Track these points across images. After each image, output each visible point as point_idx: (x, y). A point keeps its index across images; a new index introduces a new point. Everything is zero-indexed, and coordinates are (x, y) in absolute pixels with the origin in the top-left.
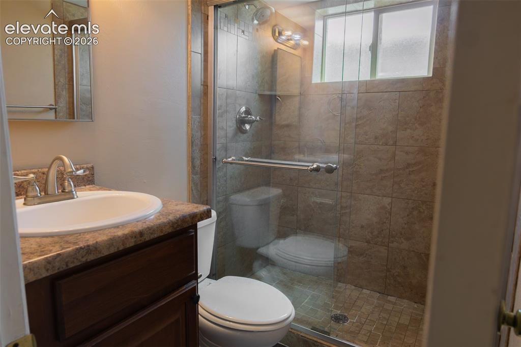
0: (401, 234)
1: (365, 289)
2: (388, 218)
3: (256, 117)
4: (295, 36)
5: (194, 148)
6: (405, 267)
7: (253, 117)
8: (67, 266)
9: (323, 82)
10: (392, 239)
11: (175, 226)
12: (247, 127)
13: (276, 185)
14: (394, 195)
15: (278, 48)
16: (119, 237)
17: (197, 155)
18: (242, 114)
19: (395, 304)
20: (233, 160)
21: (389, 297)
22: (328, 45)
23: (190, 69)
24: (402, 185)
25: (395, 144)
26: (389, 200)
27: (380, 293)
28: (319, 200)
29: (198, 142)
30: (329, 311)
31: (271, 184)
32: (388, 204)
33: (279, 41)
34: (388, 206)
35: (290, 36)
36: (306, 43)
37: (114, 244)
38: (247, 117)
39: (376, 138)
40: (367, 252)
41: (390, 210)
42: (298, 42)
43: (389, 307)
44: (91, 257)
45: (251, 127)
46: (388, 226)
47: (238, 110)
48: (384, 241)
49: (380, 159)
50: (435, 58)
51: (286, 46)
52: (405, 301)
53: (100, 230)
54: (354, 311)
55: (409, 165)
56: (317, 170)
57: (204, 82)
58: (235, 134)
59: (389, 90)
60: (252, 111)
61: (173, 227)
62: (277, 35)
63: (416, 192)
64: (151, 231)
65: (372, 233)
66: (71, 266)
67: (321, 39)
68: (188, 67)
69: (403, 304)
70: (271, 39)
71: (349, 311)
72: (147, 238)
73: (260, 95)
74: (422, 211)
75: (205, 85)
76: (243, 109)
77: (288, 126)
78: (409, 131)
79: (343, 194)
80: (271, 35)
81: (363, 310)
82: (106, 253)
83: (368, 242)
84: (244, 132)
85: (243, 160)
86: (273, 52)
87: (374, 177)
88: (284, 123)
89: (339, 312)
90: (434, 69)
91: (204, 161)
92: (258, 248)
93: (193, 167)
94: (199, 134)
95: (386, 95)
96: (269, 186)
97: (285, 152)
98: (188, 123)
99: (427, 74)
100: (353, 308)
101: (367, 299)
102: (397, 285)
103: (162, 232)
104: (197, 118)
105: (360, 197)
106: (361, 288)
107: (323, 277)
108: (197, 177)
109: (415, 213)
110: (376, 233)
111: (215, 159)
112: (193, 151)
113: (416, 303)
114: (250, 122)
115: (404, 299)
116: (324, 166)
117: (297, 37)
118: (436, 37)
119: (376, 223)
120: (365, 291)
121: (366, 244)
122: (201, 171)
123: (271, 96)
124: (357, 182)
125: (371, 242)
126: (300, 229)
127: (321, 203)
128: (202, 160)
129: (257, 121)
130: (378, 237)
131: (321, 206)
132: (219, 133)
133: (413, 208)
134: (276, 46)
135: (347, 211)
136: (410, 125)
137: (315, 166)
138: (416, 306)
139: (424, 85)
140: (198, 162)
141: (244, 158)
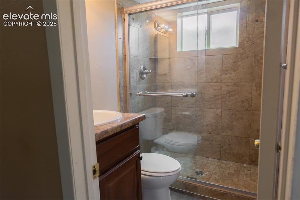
0: (227, 128)
1: (210, 158)
2: (220, 120)
3: (149, 71)
4: (166, 27)
5: (121, 88)
6: (230, 145)
7: (148, 71)
8: (99, 139)
9: (182, 51)
10: (223, 131)
11: (133, 123)
12: (145, 76)
13: (160, 106)
14: (223, 108)
15: (158, 34)
16: (115, 127)
17: (122, 92)
18: (142, 69)
19: (226, 164)
20: (141, 93)
21: (223, 161)
22: (183, 31)
23: (118, 47)
24: (226, 102)
25: (222, 81)
26: (220, 110)
27: (218, 159)
28: (183, 113)
29: (122, 85)
30: (193, 170)
31: (157, 106)
32: (220, 113)
33: (158, 30)
34: (219, 114)
35: (164, 27)
36: (171, 30)
37: (113, 130)
38: (145, 71)
39: (212, 79)
40: (210, 139)
41: (221, 116)
42: (167, 30)
43: (224, 165)
44: (106, 136)
45: (146, 76)
46: (220, 124)
47: (140, 67)
48: (218, 132)
49: (214, 90)
50: (240, 37)
51: (161, 32)
52: (231, 162)
53: (105, 125)
54: (206, 169)
55: (229, 92)
56: (186, 96)
57: (124, 53)
58: (139, 80)
59: (217, 54)
60: (147, 67)
61: (132, 123)
62: (157, 26)
63: (234, 105)
64: (125, 125)
65: (212, 129)
66: (101, 139)
67: (180, 28)
68: (116, 46)
69: (230, 164)
70: (154, 29)
71: (204, 169)
72: (124, 128)
73: (150, 59)
74: (237, 115)
75: (124, 55)
76: (142, 67)
77: (165, 75)
78: (228, 75)
79: (196, 109)
80: (154, 27)
81: (211, 168)
82: (111, 134)
83: (210, 133)
84: (143, 79)
85: (146, 93)
86: (155, 36)
87: (212, 99)
88: (162, 73)
89: (198, 170)
90: (239, 43)
91: (126, 95)
92: (154, 140)
93: (120, 98)
94: (122, 81)
95: (216, 57)
96: (156, 107)
97: (163, 88)
98: (117, 75)
99: (235, 46)
100: (205, 168)
101: (212, 163)
102: (226, 155)
103: (128, 125)
104: (121, 72)
105: (205, 110)
106: (208, 158)
107: (188, 154)
108: (122, 103)
109: (234, 116)
110: (214, 128)
111: (131, 93)
112: (120, 90)
113: (236, 162)
114: (146, 74)
115: (230, 161)
116: (190, 94)
117: (167, 27)
118: (239, 27)
119: (214, 123)
120: (210, 159)
121: (209, 134)
122: (124, 100)
123: (155, 59)
124: (203, 102)
125: (212, 133)
126: (174, 129)
127: (184, 115)
128: (124, 94)
129: (150, 73)
130: (215, 130)
131: (185, 116)
132: (132, 80)
133: (232, 114)
134: (156, 32)
135: (198, 118)
136: (229, 71)
137: (185, 94)
138: (236, 164)
139: (235, 51)
140: (122, 96)
141: (147, 92)
